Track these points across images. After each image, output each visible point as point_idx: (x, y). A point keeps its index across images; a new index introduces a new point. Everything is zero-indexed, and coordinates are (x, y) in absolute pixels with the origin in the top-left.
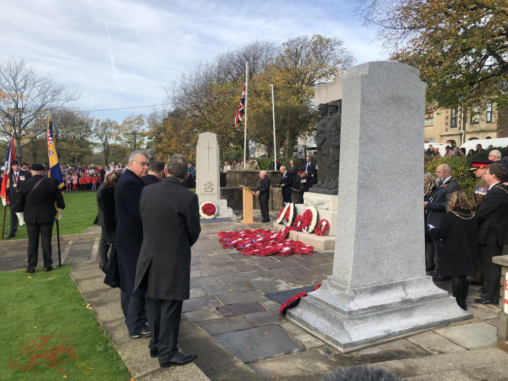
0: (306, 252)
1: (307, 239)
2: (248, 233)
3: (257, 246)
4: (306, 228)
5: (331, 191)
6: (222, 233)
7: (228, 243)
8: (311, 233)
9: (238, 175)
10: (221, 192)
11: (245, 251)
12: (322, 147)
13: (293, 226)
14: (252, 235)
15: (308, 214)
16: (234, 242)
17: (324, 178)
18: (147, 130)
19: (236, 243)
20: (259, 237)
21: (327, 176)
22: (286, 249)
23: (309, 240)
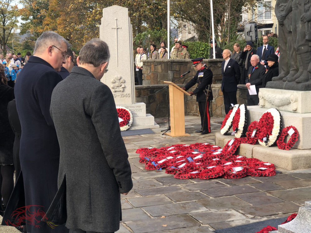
0: (267, 173)
1: (266, 155)
2: (180, 149)
3: (196, 166)
4: (265, 139)
5: (300, 85)
6: (142, 149)
7: (153, 163)
8: (272, 146)
9: (159, 67)
10: (136, 92)
11: (180, 174)
12: (286, 22)
13: (246, 137)
14: (186, 152)
15: (268, 119)
16: (161, 162)
17: (288, 66)
18: (21, 7)
19: (164, 163)
20: (197, 155)
21: (293, 63)
22: (238, 169)
23: (269, 155)
